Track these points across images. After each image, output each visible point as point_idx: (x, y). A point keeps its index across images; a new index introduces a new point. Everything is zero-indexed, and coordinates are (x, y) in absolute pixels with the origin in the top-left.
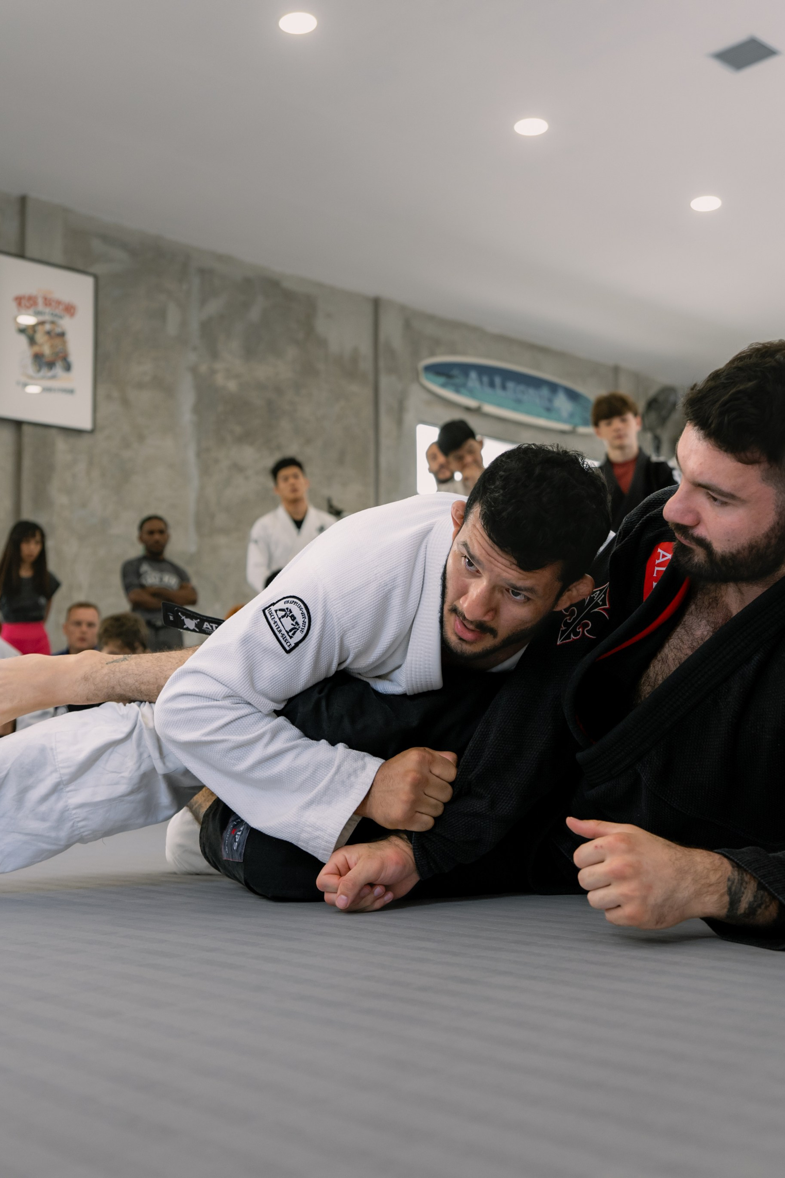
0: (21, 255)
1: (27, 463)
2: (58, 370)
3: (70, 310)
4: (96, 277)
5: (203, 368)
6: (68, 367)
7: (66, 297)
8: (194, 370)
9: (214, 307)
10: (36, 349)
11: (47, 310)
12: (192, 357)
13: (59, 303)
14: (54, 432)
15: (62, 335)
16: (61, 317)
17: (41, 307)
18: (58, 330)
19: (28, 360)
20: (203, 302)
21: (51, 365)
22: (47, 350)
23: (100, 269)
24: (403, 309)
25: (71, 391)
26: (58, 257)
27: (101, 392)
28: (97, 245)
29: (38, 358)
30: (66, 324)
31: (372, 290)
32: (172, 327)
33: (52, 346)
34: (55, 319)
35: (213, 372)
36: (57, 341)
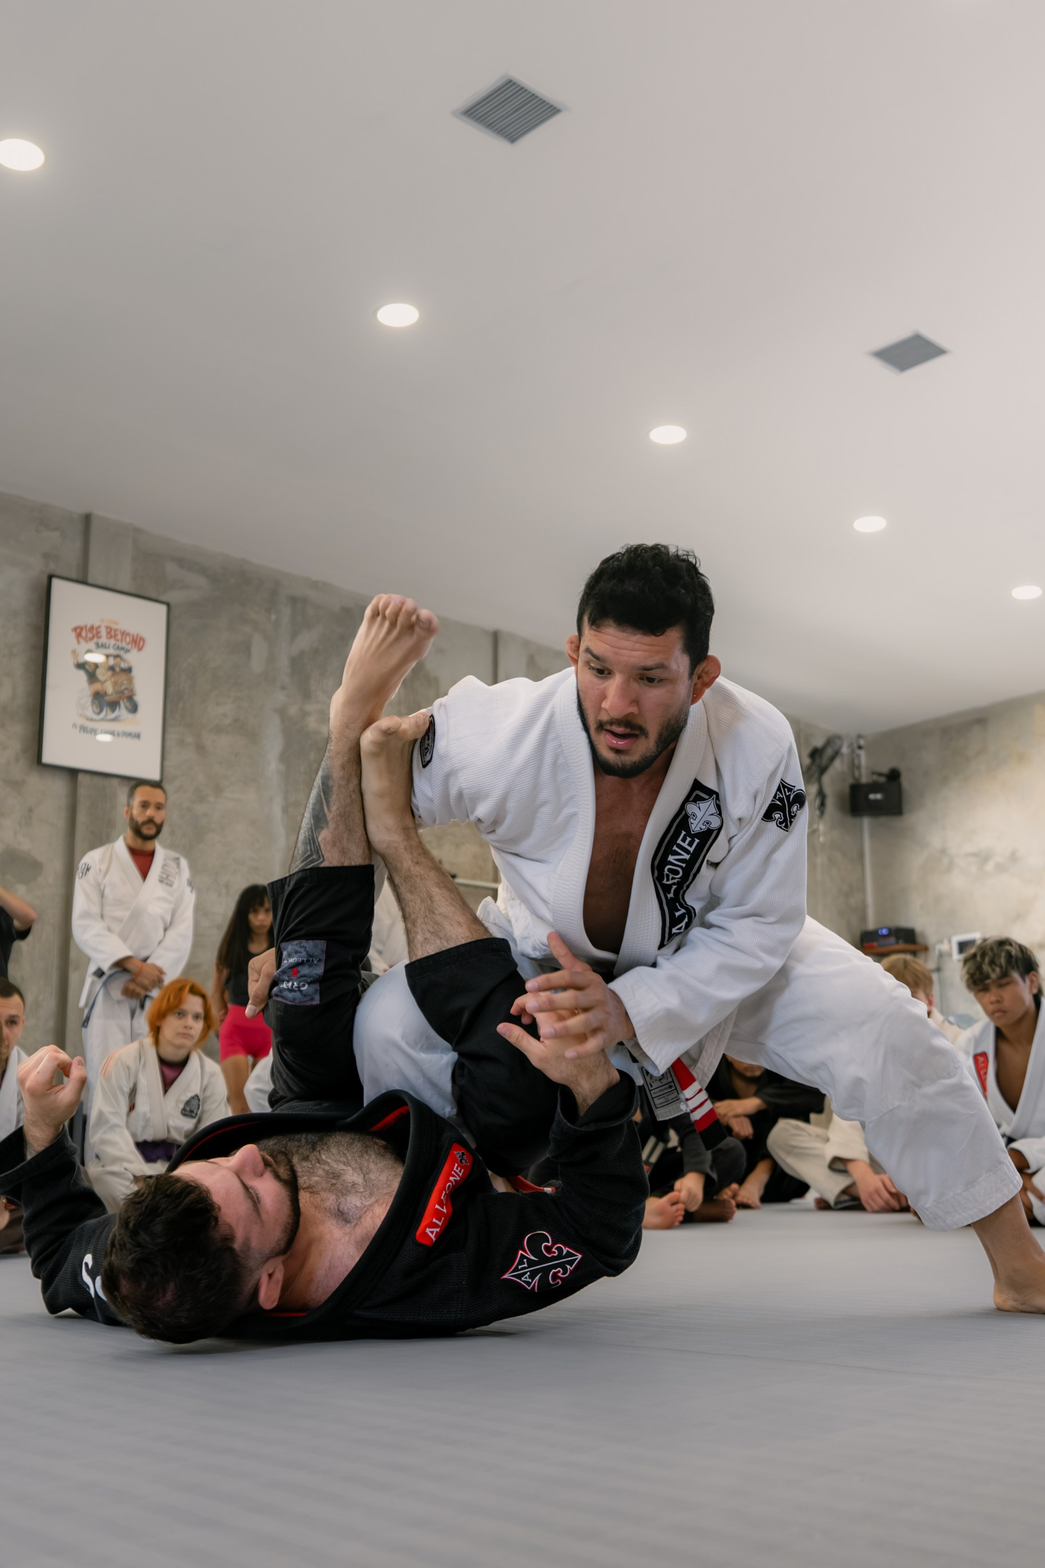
0: (84, 582)
1: (82, 818)
2: (122, 711)
3: (138, 642)
4: (168, 605)
5: (293, 710)
6: (134, 708)
7: (133, 629)
8: (282, 712)
9: (307, 640)
10: (97, 686)
11: (112, 642)
12: (280, 697)
13: (124, 634)
14: (115, 782)
15: (129, 670)
16: (128, 651)
17: (104, 639)
18: (124, 665)
19: (88, 700)
20: (294, 635)
21: (113, 705)
22: (109, 688)
23: (173, 596)
24: (526, 643)
25: (138, 736)
26: (125, 583)
27: (172, 736)
28: (172, 569)
29: (98, 697)
30: (132, 658)
31: (491, 623)
32: (257, 664)
33: (115, 684)
34: (122, 653)
35: (305, 714)
36: (122, 678)
